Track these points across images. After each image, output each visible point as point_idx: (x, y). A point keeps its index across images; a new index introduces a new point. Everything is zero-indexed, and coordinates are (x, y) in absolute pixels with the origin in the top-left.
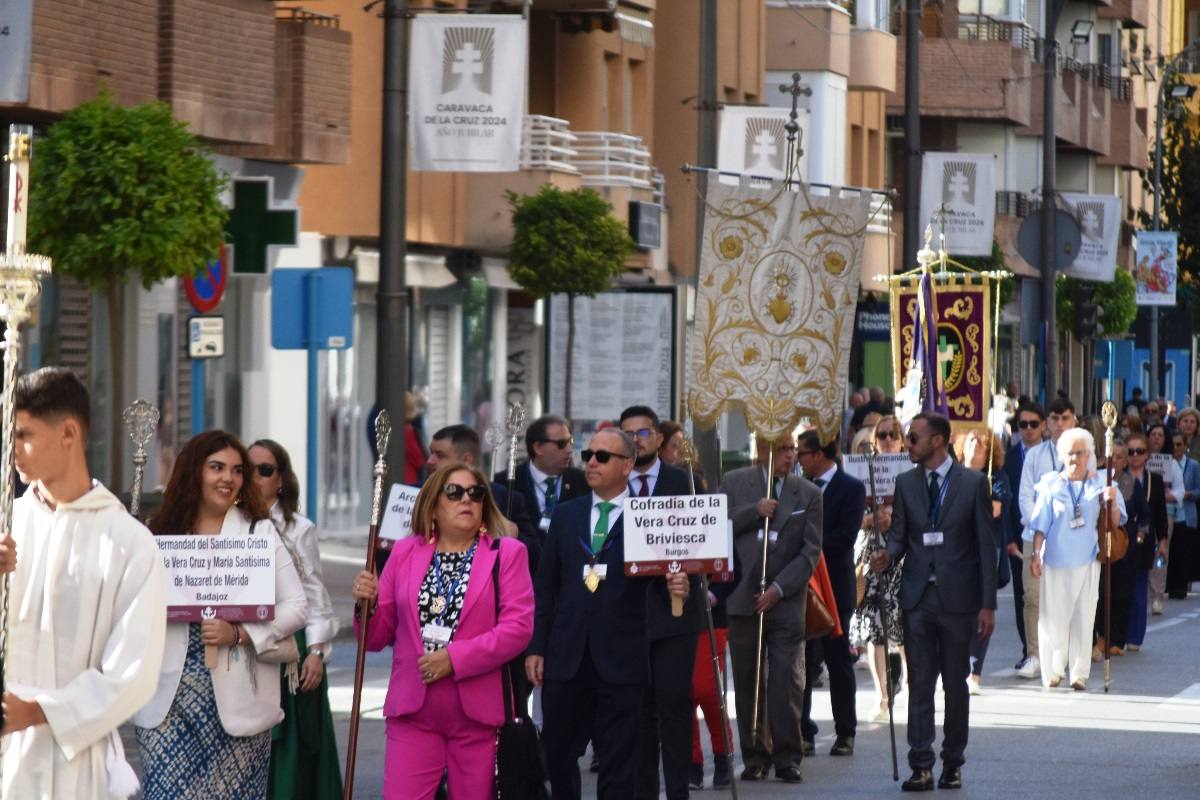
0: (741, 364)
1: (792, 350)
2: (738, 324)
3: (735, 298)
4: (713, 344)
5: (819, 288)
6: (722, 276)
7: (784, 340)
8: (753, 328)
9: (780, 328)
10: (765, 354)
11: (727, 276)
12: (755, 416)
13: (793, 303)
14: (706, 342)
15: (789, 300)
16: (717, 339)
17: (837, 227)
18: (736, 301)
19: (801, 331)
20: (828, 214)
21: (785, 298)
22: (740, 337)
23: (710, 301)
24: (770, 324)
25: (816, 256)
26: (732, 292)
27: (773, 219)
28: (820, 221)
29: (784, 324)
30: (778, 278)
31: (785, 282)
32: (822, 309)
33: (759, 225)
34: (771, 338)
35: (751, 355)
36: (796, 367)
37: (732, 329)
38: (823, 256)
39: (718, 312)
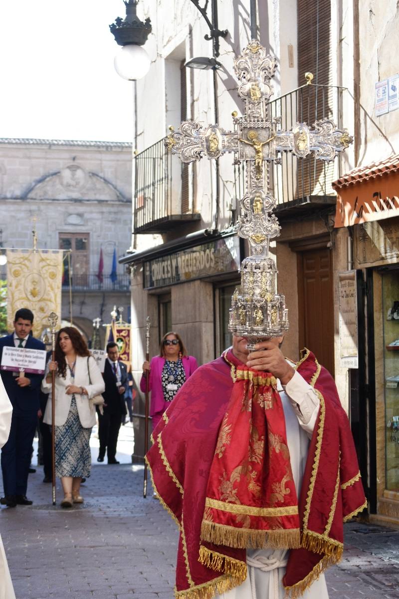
1: (39, 306)
3: (20, 290)
4: (14, 306)
5: (47, 284)
7: (36, 303)
8: (26, 299)
11: (16, 283)
15: (37, 289)
19: (42, 299)
23: (12, 292)
25: (46, 274)
26: (18, 288)
27: (30, 263)
28: (46, 262)
29: (36, 298)
30: (33, 282)
31: (36, 284)
33: (25, 265)
34: (32, 302)
36: (41, 311)
37: (20, 300)
38: (48, 273)
39: (15, 295)
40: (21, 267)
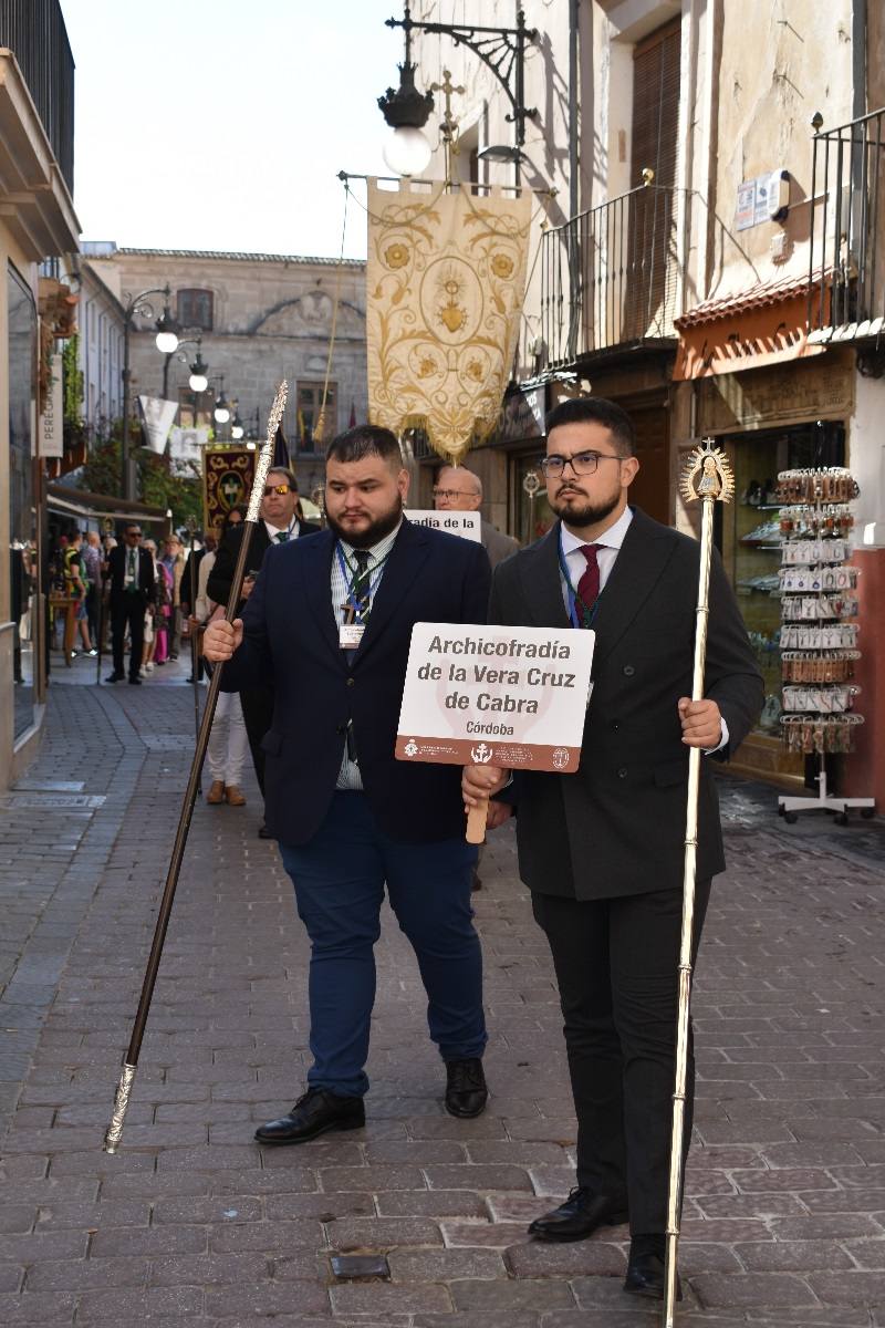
0: (419, 377)
1: (468, 359)
2: (412, 335)
3: (407, 308)
4: (388, 359)
5: (489, 293)
6: (390, 288)
7: (459, 349)
8: (428, 338)
9: (454, 338)
10: (441, 365)
11: (397, 286)
12: (437, 429)
13: (464, 310)
14: (380, 357)
15: (460, 307)
16: (391, 353)
17: (501, 228)
18: (407, 312)
19: (475, 338)
20: (491, 216)
21: (456, 305)
22: (416, 347)
23: (380, 314)
24: (442, 332)
25: (483, 259)
26: (403, 302)
27: (437, 224)
28: (484, 223)
29: (458, 332)
30: (446, 285)
31: (455, 289)
32: (494, 314)
33: (423, 231)
34: (446, 348)
35: (428, 366)
36: (472, 376)
37: (406, 341)
38: (490, 259)
39: (391, 324)
40: (409, 237)
